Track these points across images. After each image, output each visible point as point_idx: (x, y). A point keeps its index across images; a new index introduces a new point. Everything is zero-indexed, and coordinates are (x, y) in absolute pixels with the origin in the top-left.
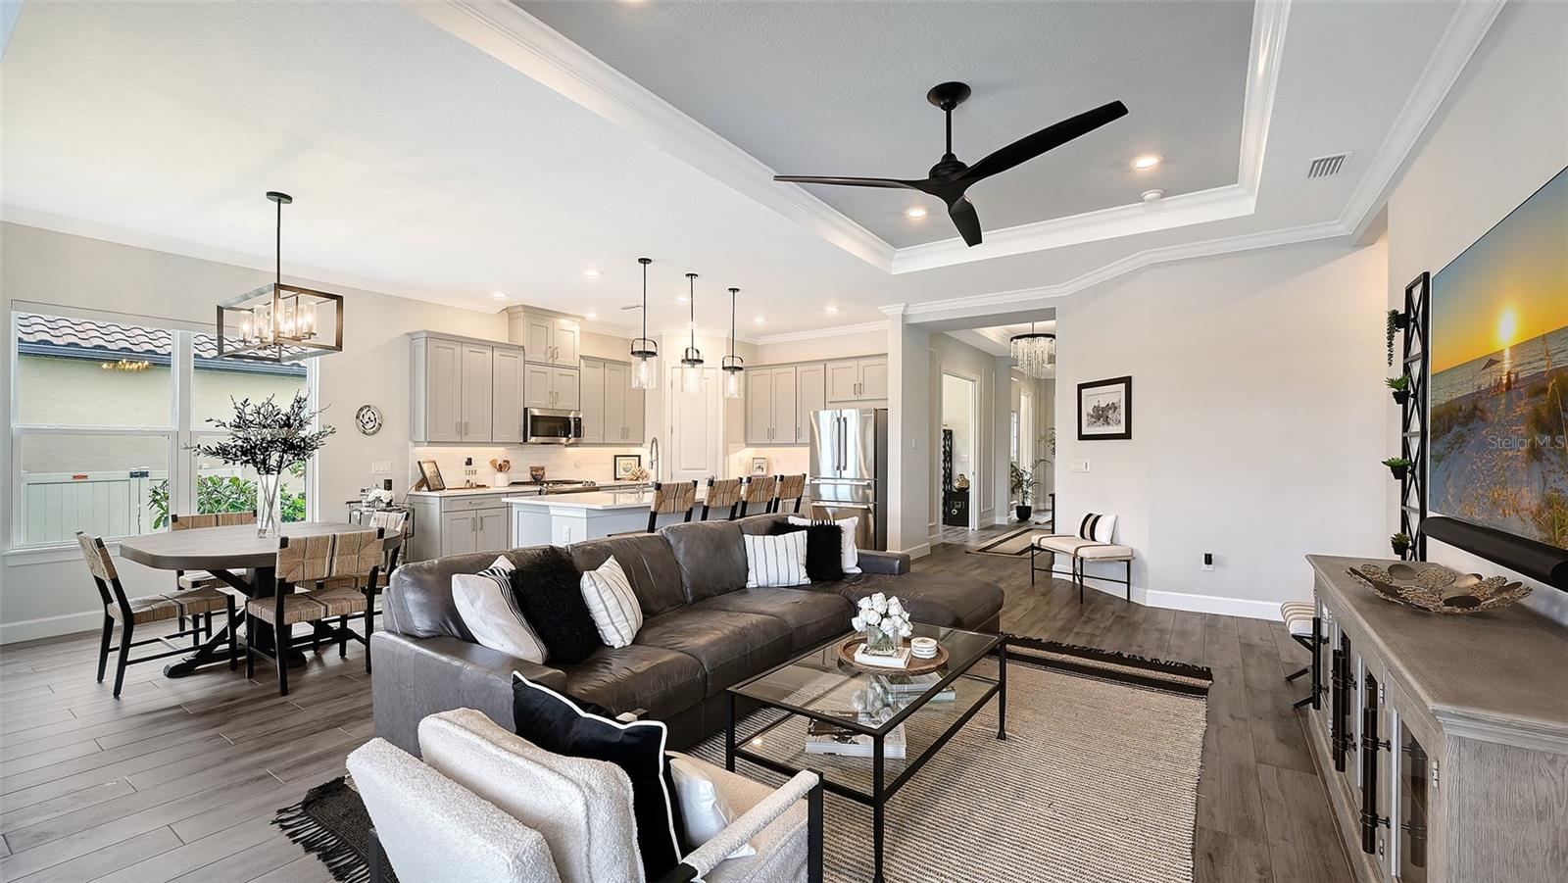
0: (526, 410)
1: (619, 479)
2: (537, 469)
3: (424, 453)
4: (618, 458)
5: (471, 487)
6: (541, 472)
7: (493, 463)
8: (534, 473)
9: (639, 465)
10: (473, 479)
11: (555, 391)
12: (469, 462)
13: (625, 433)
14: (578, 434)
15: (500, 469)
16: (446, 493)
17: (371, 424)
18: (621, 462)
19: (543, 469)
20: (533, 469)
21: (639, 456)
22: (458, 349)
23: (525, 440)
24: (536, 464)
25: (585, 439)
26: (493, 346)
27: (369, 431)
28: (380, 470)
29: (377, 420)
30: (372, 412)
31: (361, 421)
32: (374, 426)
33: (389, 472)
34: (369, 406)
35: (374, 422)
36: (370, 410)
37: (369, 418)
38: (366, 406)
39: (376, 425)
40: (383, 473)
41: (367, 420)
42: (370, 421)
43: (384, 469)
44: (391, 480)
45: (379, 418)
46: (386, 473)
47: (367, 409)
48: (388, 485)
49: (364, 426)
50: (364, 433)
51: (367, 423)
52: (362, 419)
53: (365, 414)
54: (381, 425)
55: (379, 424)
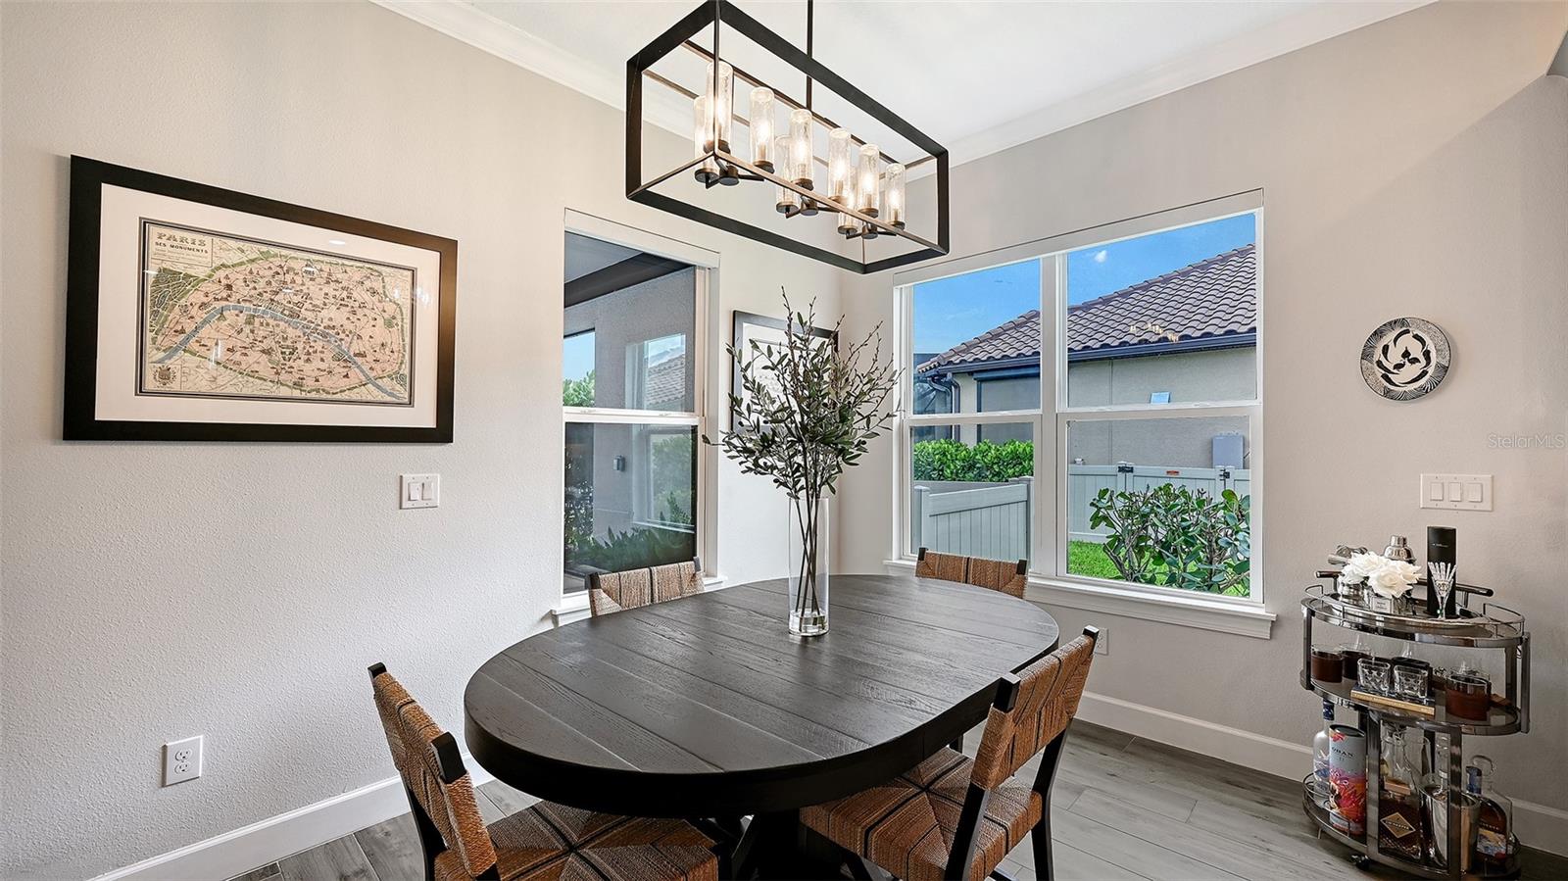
17: (1412, 369)
27: (1404, 389)
28: (1446, 497)
29: (1433, 355)
30: (1416, 337)
31: (1379, 364)
32: (1424, 373)
33: (1479, 507)
34: (1403, 322)
35: (1423, 362)
36: (1407, 332)
37: (1406, 354)
38: (1392, 324)
39: (1431, 370)
40: (1459, 506)
41: (1399, 360)
42: (1409, 360)
43: (1462, 494)
44: (1454, 530)
45: (1437, 351)
46: (1470, 506)
47: (1398, 331)
48: (1443, 544)
49: (1390, 375)
50: (1387, 393)
51: (1399, 366)
52: (1382, 359)
53: (1391, 345)
54: (1446, 369)
55: (1438, 366)
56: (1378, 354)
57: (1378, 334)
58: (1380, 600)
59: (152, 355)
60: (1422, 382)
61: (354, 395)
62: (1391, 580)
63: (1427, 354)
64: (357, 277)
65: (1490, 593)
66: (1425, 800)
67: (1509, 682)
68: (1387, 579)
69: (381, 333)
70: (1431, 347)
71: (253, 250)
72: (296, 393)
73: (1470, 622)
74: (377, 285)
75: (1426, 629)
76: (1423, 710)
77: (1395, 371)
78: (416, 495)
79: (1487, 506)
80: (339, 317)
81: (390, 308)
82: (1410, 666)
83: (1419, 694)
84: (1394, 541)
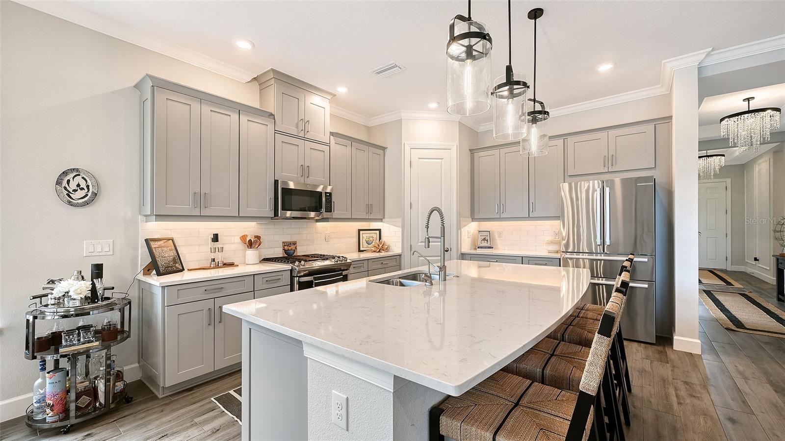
0: (276, 182)
1: (363, 251)
2: (289, 244)
3: (156, 229)
4: (361, 232)
5: (217, 267)
6: (293, 247)
7: (243, 238)
8: (286, 247)
9: (380, 239)
10: (220, 257)
11: (306, 165)
12: (216, 238)
13: (369, 209)
14: (329, 209)
15: (250, 245)
17: (82, 193)
18: (365, 236)
19: (295, 243)
20: (285, 244)
21: (380, 230)
22: (196, 106)
23: (276, 214)
24: (288, 239)
25: (336, 213)
26: (240, 109)
27: (78, 201)
28: (95, 250)
29: (91, 187)
30: (83, 178)
31: (65, 188)
32: (87, 195)
33: (108, 253)
34: (77, 170)
35: (86, 190)
36: (79, 175)
37: (78, 185)
38: (72, 170)
39: (90, 194)
40: (101, 254)
41: (75, 188)
42: (80, 188)
43: (102, 249)
44: (102, 264)
45: (93, 186)
46: (105, 254)
47: (75, 174)
48: (98, 271)
49: (70, 194)
50: (69, 202)
51: (75, 191)
52: (67, 186)
53: (71, 180)
54: (96, 194)
55: (93, 192)
56: (65, 183)
58: (74, 301)
60: (86, 199)
62: (81, 290)
63: (88, 187)
65: (113, 288)
66: (94, 384)
67: (122, 321)
68: (79, 290)
70: (90, 183)
73: (109, 301)
75: (93, 309)
76: (94, 345)
77: (73, 193)
79: (111, 253)
82: (86, 328)
83: (91, 339)
84: (76, 273)
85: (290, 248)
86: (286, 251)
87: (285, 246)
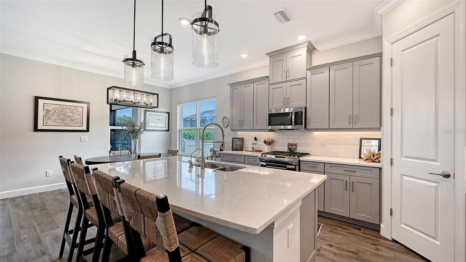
2: (292, 145)
4: (362, 141)
6: (294, 147)
8: (290, 147)
10: (255, 147)
11: (287, 97)
12: (256, 139)
13: (353, 119)
14: (300, 123)
16: (244, 153)
17: (226, 124)
18: (365, 144)
19: (296, 145)
21: (380, 140)
22: (240, 88)
24: (291, 142)
25: (310, 126)
26: (253, 81)
27: (225, 126)
45: (228, 121)
47: (225, 118)
56: (223, 121)
57: (223, 119)
59: (45, 120)
61: (73, 125)
64: (74, 109)
69: (77, 116)
71: (58, 106)
72: (65, 125)
74: (77, 110)
78: (83, 140)
80: (71, 114)
81: (79, 113)
85: (292, 147)
86: (289, 149)
87: (289, 145)
